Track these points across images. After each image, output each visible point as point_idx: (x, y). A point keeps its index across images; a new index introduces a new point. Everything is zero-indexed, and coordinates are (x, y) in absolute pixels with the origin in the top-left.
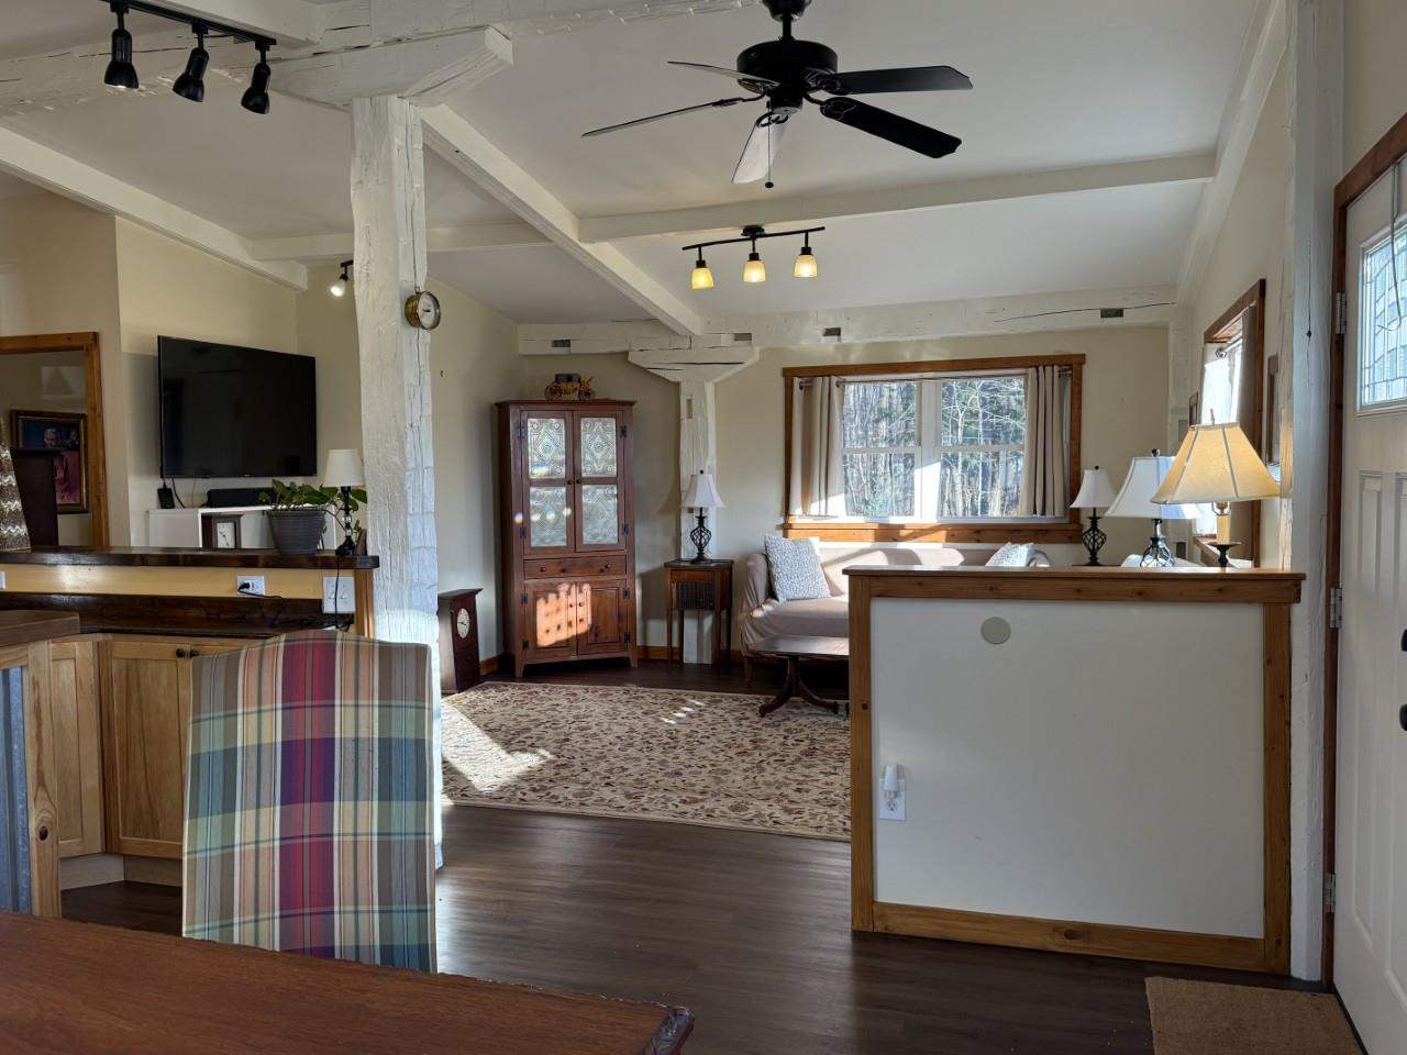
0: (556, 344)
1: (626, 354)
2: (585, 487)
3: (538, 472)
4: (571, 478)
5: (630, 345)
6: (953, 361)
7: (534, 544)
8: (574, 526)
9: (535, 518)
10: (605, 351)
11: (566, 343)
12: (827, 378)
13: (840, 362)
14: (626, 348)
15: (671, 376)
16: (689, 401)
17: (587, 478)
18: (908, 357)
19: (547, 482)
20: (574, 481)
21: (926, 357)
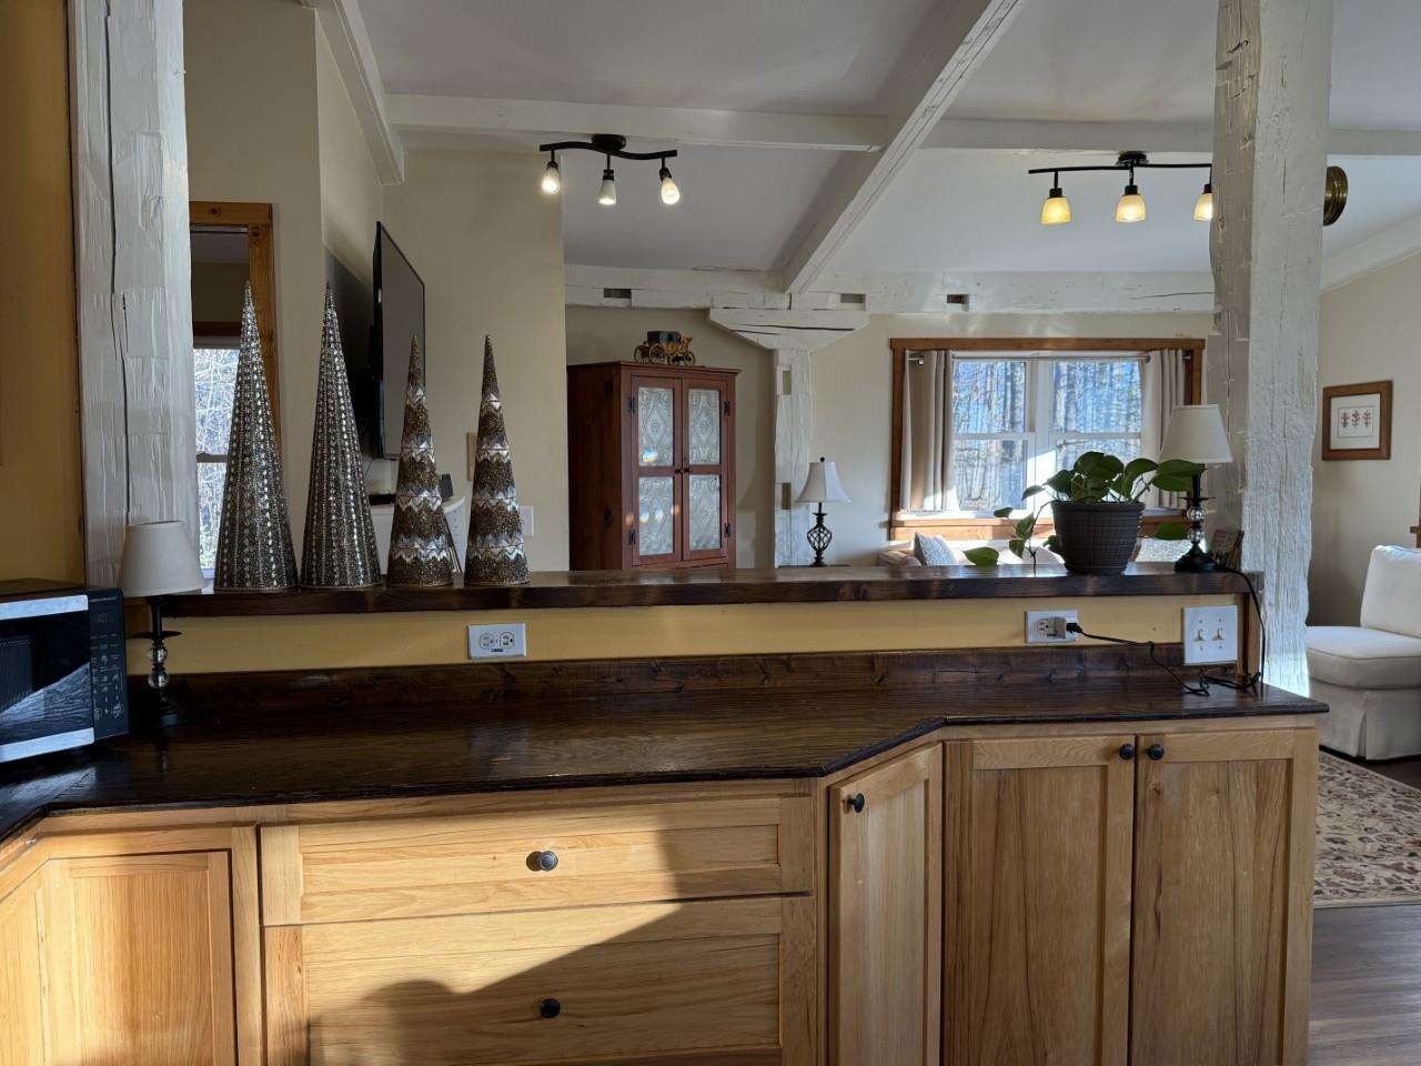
0: (608, 293)
1: (705, 312)
2: (691, 477)
3: (648, 457)
4: (678, 467)
5: (712, 301)
6: (1079, 340)
7: (643, 551)
8: (680, 525)
9: (644, 518)
10: (679, 306)
11: (626, 293)
12: (943, 352)
13: (957, 335)
14: (708, 305)
15: (766, 342)
16: (787, 374)
17: (696, 466)
18: (1030, 332)
19: (655, 471)
20: (681, 470)
21: (1050, 333)
